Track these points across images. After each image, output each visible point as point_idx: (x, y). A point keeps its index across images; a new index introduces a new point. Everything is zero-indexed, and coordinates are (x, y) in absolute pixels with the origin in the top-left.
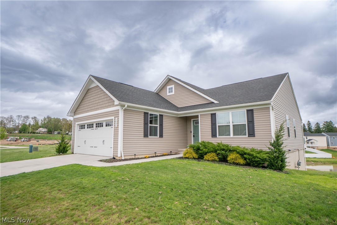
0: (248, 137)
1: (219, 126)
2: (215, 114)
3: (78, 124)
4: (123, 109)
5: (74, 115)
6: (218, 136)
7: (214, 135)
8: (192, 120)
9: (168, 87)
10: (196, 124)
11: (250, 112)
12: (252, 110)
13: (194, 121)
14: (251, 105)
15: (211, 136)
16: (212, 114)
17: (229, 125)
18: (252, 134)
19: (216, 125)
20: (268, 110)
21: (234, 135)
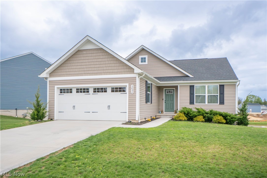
0: (220, 104)
1: (196, 95)
2: (193, 86)
3: (58, 88)
4: (139, 78)
5: (50, 77)
6: (195, 104)
7: (192, 102)
8: (164, 89)
9: (140, 57)
10: (167, 93)
11: (222, 87)
12: (223, 86)
13: (165, 90)
14: (222, 81)
15: (189, 103)
16: (190, 86)
17: (205, 96)
18: (222, 102)
19: (194, 95)
20: (234, 86)
21: (208, 103)
